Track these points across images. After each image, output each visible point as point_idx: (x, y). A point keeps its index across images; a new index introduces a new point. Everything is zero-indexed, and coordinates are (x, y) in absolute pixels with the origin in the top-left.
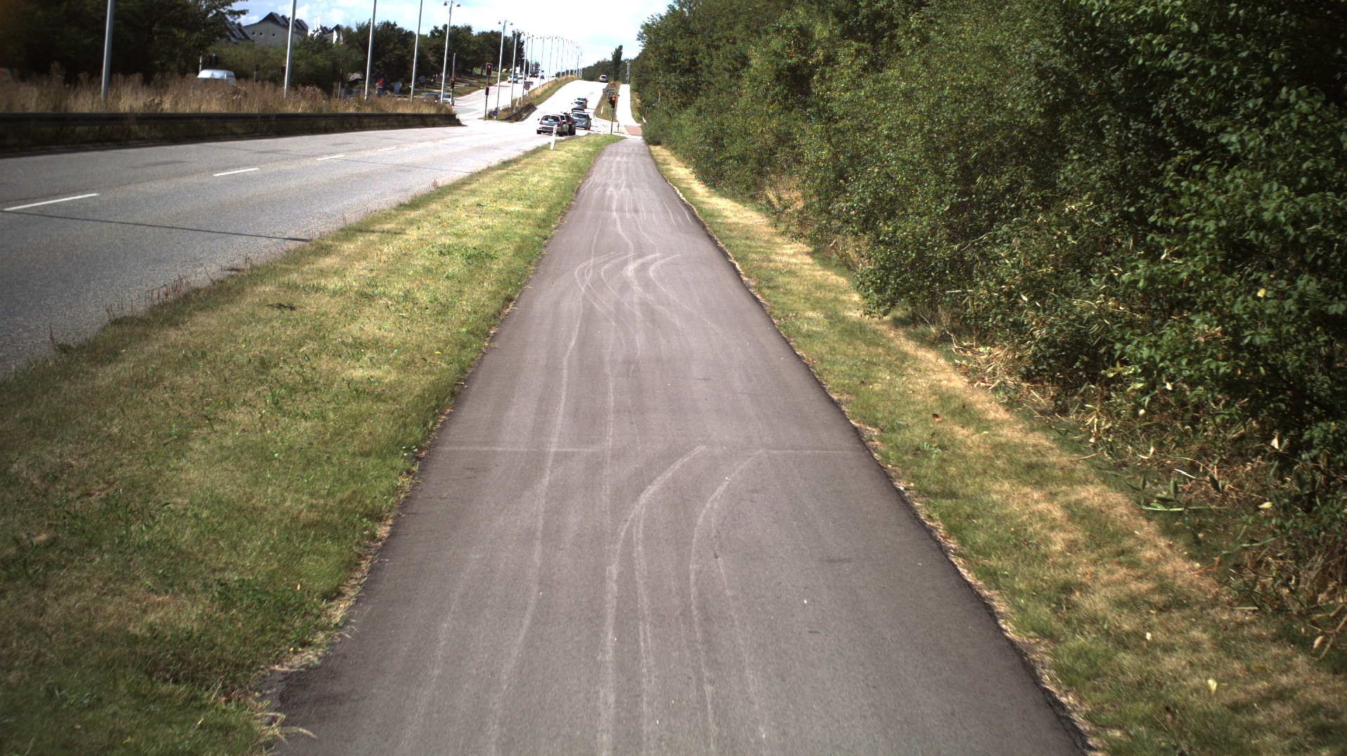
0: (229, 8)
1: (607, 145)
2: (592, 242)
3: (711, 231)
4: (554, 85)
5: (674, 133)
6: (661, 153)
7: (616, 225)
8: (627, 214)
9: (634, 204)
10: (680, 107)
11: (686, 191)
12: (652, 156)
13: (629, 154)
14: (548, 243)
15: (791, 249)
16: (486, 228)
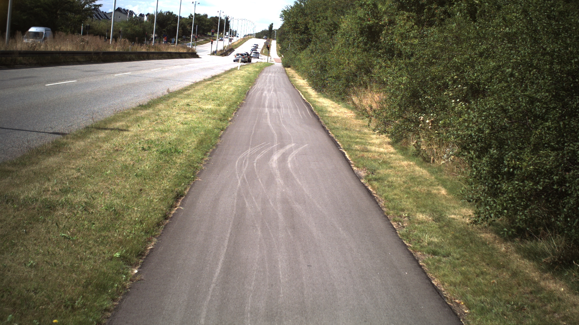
0: (94, 3)
1: (265, 67)
2: (251, 133)
3: (323, 123)
4: (243, 40)
5: (297, 63)
6: (291, 72)
7: (267, 118)
8: (274, 109)
9: (278, 102)
10: (300, 50)
11: (305, 93)
12: (286, 73)
13: (275, 72)
14: (223, 134)
15: (377, 138)
16: (185, 124)
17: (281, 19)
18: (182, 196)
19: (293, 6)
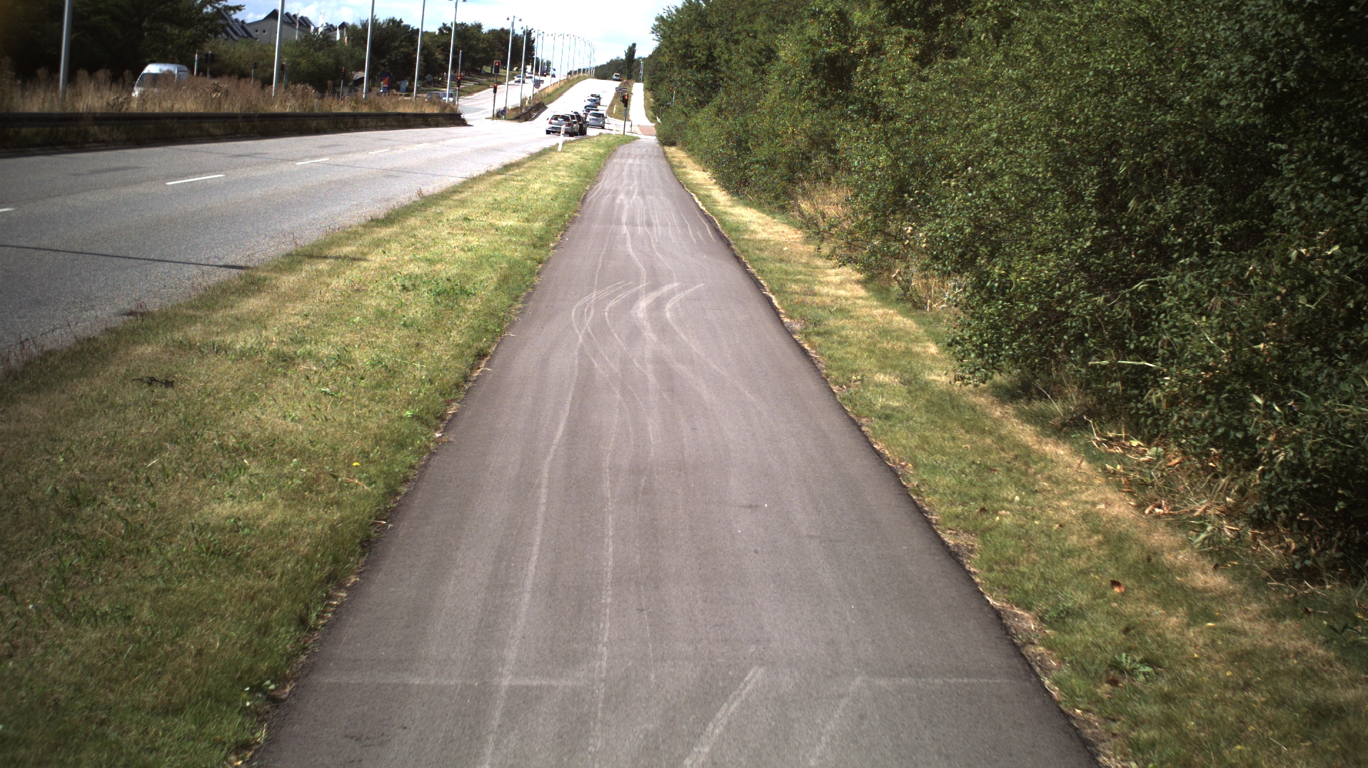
0: (224, 3)
1: (618, 146)
2: (596, 267)
3: (737, 251)
4: (565, 83)
5: (690, 133)
6: (676, 155)
7: (625, 243)
8: (639, 228)
9: (648, 215)
10: (696, 105)
11: (706, 198)
12: (667, 158)
13: (642, 157)
14: (543, 268)
15: (837, 274)
16: (469, 250)
17: (654, 36)
18: (485, 355)
19: (680, 7)
